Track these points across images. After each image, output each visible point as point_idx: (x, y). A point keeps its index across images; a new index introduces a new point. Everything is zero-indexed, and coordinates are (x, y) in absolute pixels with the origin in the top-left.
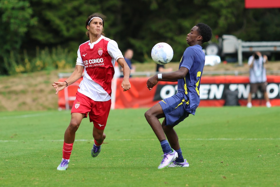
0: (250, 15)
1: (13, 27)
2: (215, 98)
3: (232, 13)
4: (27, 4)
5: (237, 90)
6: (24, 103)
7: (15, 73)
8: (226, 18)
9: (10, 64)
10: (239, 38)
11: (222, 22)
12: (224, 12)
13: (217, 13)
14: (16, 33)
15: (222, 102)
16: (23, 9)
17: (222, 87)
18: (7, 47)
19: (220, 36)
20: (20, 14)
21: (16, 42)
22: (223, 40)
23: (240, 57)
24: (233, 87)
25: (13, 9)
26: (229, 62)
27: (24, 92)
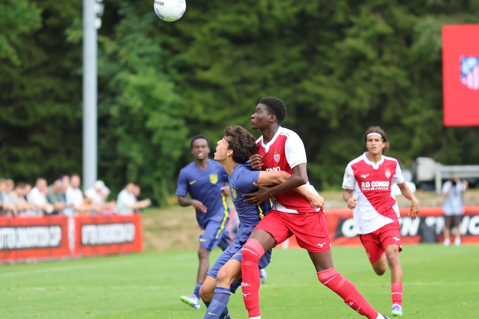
0: (451, 134)
1: (165, 150)
2: (408, 235)
3: (429, 132)
4: (181, 122)
5: (435, 225)
6: (178, 242)
7: (167, 206)
8: (422, 138)
9: (161, 195)
10: (437, 160)
11: (416, 143)
12: (419, 130)
13: (411, 131)
14: (169, 158)
15: (418, 238)
16: (176, 128)
17: (417, 221)
18: (158, 174)
19: (414, 158)
20: (173, 134)
21: (168, 168)
22: (417, 164)
23: (438, 183)
24: (430, 221)
25: (166, 128)
26: (425, 190)
27: (178, 228)
